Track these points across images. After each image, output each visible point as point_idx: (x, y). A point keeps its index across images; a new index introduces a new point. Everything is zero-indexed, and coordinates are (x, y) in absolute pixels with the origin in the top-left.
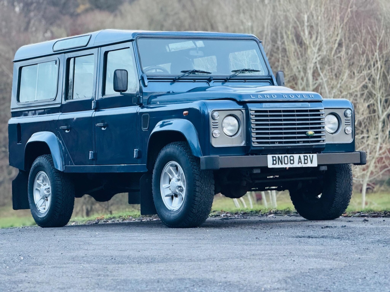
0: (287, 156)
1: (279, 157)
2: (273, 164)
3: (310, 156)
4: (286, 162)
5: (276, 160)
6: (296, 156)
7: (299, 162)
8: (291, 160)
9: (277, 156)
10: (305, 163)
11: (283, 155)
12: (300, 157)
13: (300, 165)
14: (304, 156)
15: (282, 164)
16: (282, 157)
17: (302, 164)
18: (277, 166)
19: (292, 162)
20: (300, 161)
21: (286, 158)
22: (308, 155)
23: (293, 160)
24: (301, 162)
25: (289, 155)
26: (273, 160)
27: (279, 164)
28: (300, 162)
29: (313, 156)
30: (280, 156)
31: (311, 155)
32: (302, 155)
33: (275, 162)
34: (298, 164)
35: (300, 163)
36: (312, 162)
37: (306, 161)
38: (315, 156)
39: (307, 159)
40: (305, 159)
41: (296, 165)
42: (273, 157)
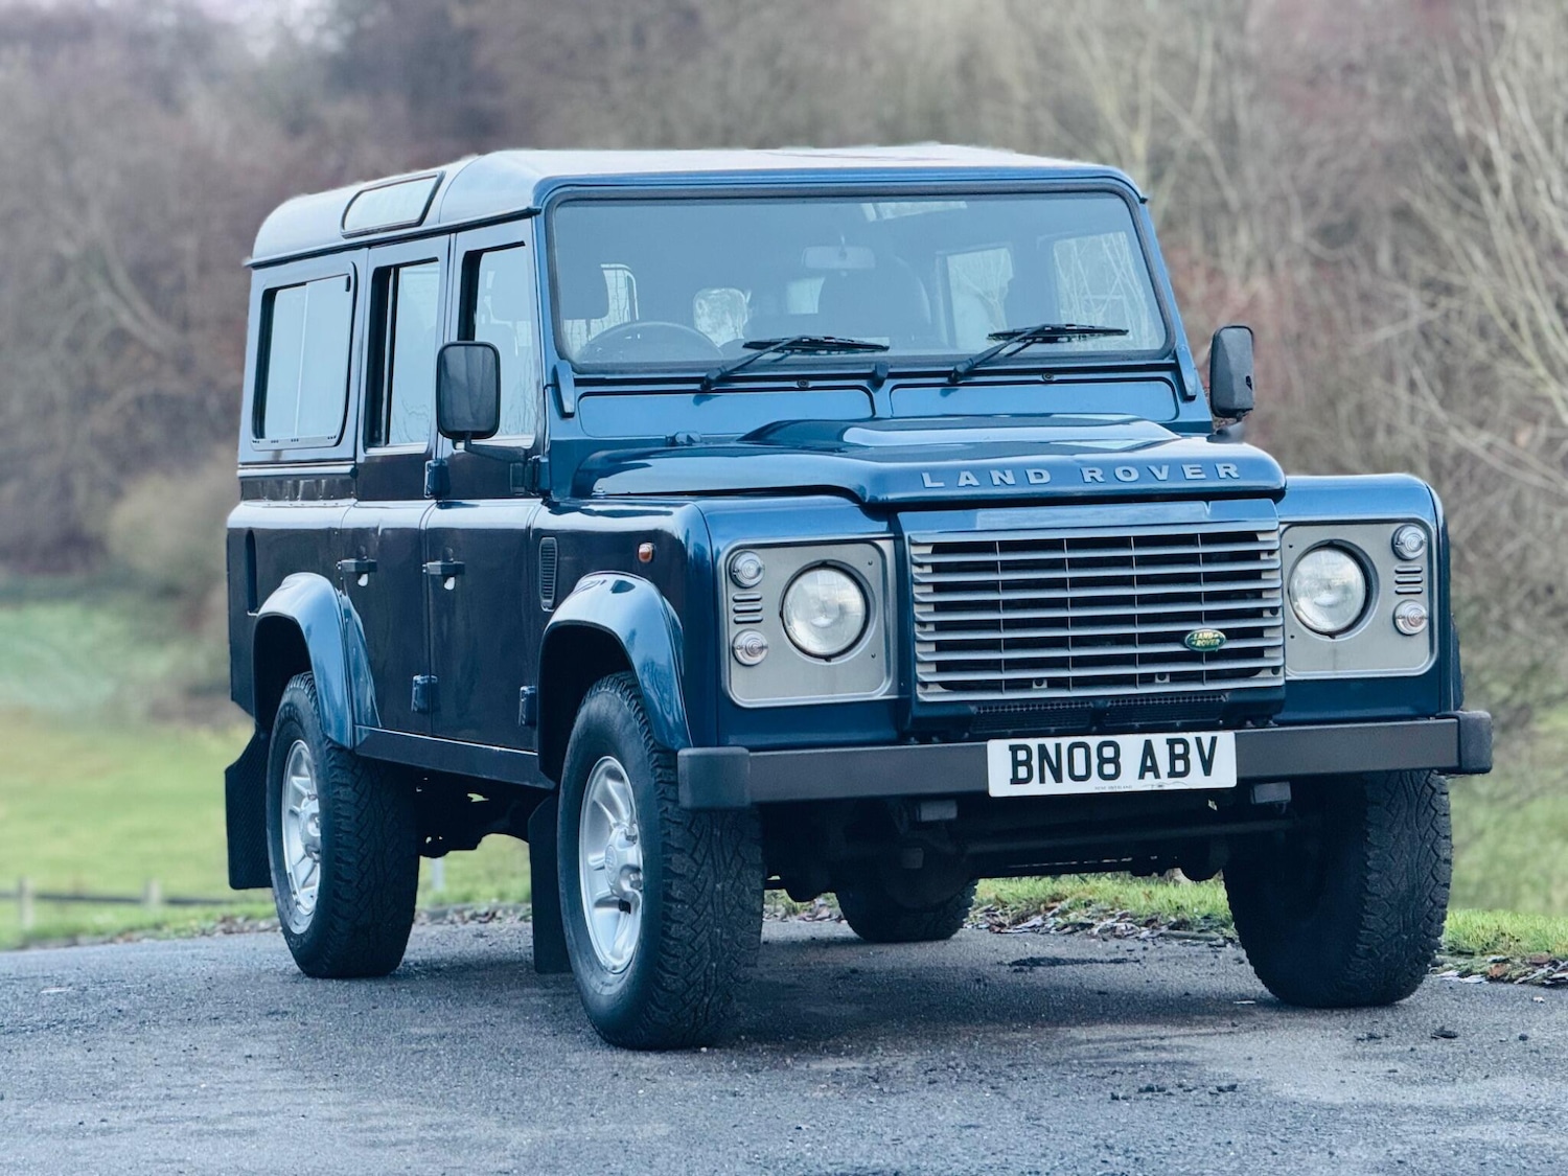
0: (1085, 746)
1: (1042, 748)
2: (1015, 780)
3: (1199, 741)
4: (1080, 770)
5: (1027, 763)
6: (1131, 745)
7: (1144, 769)
8: (1103, 761)
9: (1033, 743)
10: (1173, 774)
11: (1066, 742)
12: (1148, 747)
13: (1149, 783)
14: (1171, 743)
15: (1058, 778)
16: (1058, 746)
17: (1157, 776)
18: (1034, 789)
19: (1109, 769)
20: (1149, 763)
21: (1079, 753)
22: (1190, 737)
23: (1115, 760)
24: (1154, 769)
25: (1093, 741)
26: (1016, 764)
27: (1042, 780)
28: (1148, 766)
29: (1214, 740)
30: (1050, 743)
31: (1206, 737)
32: (1159, 741)
33: (1022, 772)
34: (1142, 776)
35: (1149, 775)
36: (1207, 766)
37: (1180, 766)
38: (1226, 740)
39: (1185, 757)
40: (1173, 757)
41: (1130, 781)
42: (1014, 749)
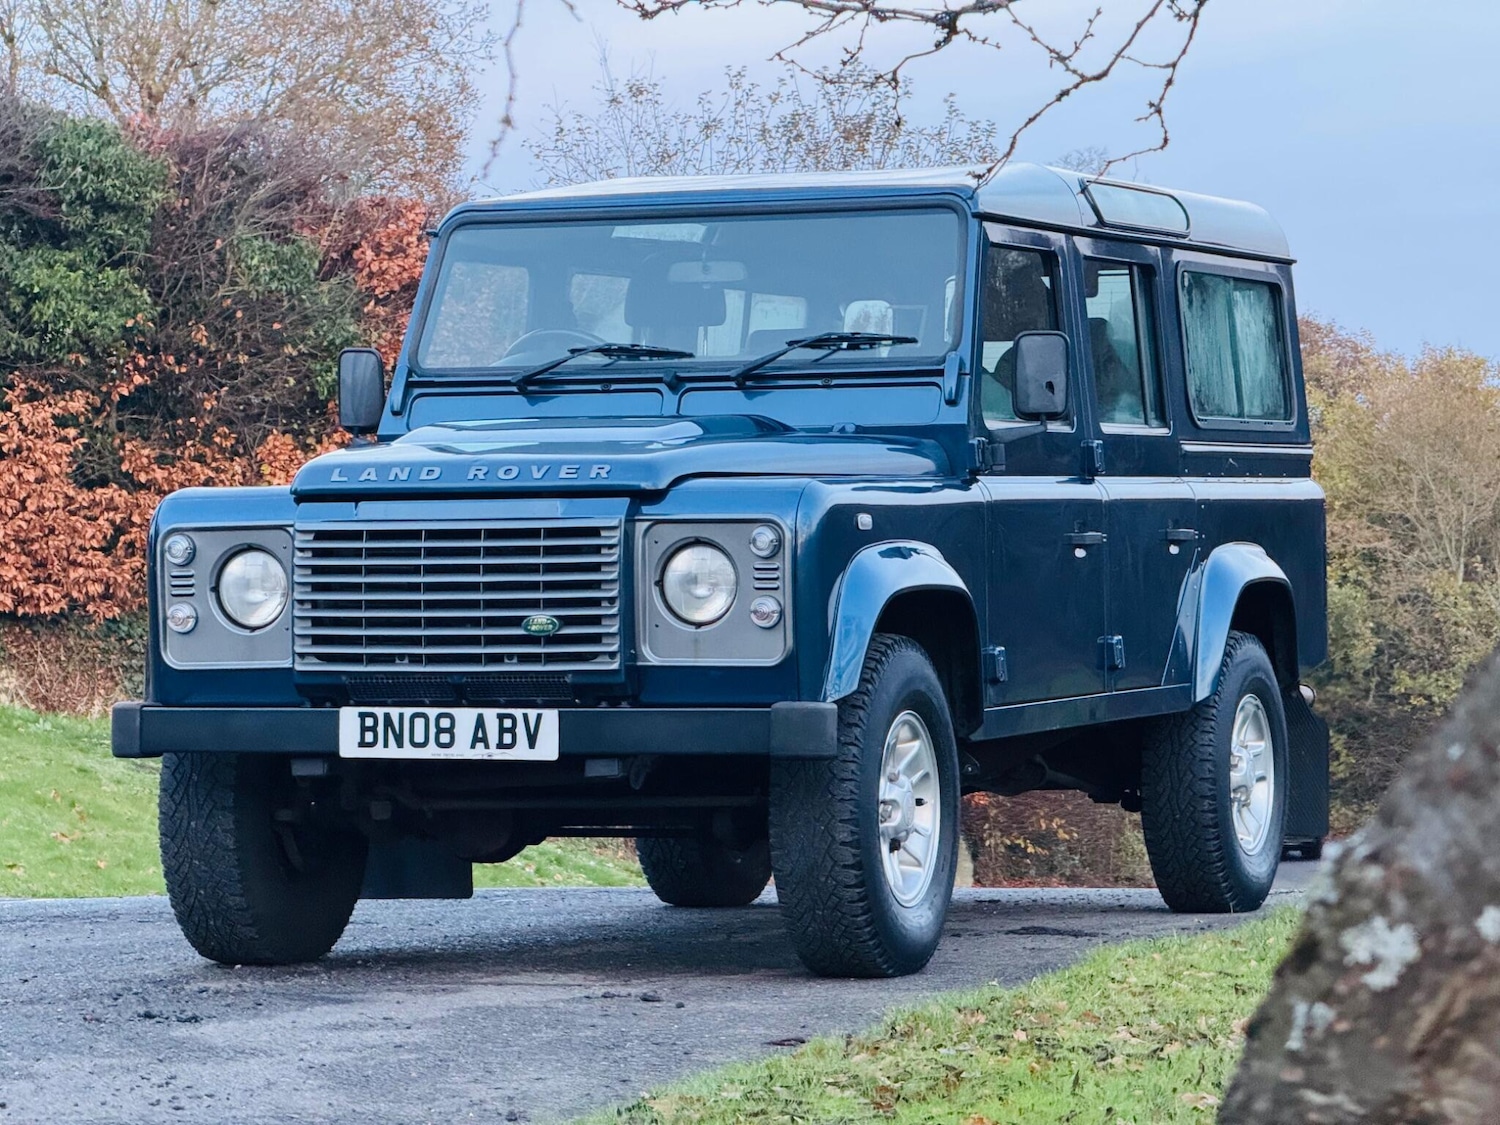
0: (424, 716)
1: (387, 717)
2: (363, 744)
3: (525, 716)
4: (419, 738)
5: (373, 729)
6: (466, 717)
7: (475, 740)
8: (440, 731)
9: (380, 711)
10: (501, 745)
11: (408, 711)
12: (480, 718)
13: (479, 753)
14: (501, 717)
15: (400, 744)
16: (401, 716)
17: (487, 746)
18: (378, 752)
19: (445, 738)
20: (480, 735)
21: (419, 723)
22: (518, 713)
23: (450, 731)
24: (485, 740)
25: (432, 712)
26: (364, 729)
27: (386, 745)
28: (481, 737)
29: (539, 717)
30: (394, 712)
31: (532, 713)
32: (490, 715)
33: (369, 737)
34: (473, 746)
35: (479, 746)
36: (532, 745)
37: (507, 738)
38: (551, 718)
39: (512, 730)
40: (502, 730)
41: (462, 750)
42: (363, 716)
